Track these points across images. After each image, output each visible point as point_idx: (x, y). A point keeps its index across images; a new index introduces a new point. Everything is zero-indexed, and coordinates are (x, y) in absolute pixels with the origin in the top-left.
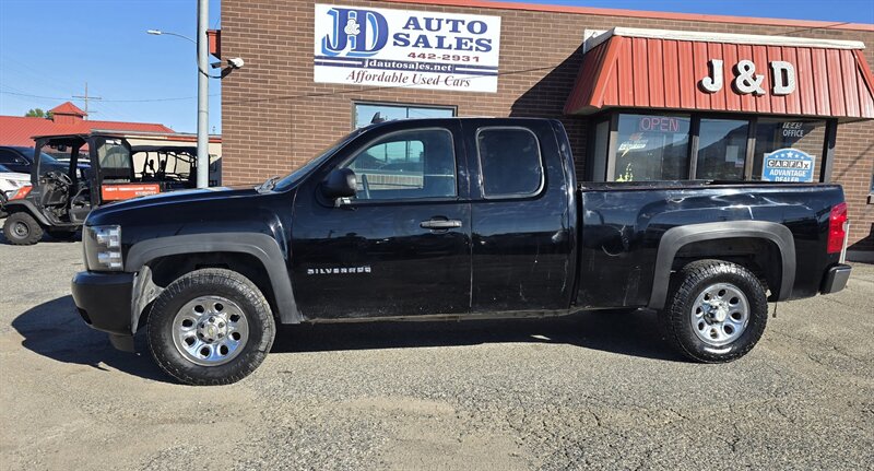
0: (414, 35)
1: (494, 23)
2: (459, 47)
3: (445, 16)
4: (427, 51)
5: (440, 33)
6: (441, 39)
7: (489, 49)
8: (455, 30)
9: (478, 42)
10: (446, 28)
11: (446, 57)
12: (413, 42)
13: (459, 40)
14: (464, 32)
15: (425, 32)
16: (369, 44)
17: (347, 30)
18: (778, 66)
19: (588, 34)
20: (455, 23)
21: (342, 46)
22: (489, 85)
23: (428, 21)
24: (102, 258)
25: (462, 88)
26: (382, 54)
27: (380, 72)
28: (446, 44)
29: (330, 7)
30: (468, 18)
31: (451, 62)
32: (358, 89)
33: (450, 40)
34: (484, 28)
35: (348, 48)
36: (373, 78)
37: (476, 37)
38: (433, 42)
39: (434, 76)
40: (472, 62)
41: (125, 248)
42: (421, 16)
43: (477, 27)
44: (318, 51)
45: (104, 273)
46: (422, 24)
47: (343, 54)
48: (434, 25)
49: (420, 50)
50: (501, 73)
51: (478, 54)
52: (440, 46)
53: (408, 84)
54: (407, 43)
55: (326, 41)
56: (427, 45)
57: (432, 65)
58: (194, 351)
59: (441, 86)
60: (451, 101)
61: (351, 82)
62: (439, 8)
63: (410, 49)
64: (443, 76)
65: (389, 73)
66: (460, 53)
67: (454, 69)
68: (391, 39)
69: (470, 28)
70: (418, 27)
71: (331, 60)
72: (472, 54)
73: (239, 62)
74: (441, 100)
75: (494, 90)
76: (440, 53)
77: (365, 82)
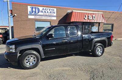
1: (55, 9)
3: (48, 8)
6: (48, 12)
7: (55, 13)
8: (50, 10)
9: (53, 12)
10: (48, 10)
11: (49, 14)
12: (43, 12)
15: (45, 11)
16: (37, 12)
17: (33, 10)
18: (93, 16)
19: (68, 11)
20: (50, 9)
21: (33, 12)
22: (55, 18)
23: (46, 9)
24: (11, 50)
25: (51, 19)
26: (39, 14)
27: (39, 16)
29: (30, 6)
32: (35, 19)
33: (49, 12)
34: (54, 10)
35: (34, 13)
36: (38, 17)
38: (47, 12)
40: (53, 15)
41: (16, 48)
42: (44, 8)
43: (53, 10)
44: (29, 13)
45: (12, 53)
46: (45, 9)
47: (33, 14)
48: (47, 9)
49: (45, 13)
50: (57, 17)
52: (48, 13)
53: (43, 18)
55: (30, 12)
58: (28, 64)
59: (48, 19)
61: (34, 18)
62: (47, 7)
63: (43, 13)
64: (48, 17)
67: (50, 16)
68: (40, 12)
69: (52, 10)
70: (44, 10)
71: (31, 15)
72: (52, 14)
73: (16, 15)
74: (48, 21)
75: (56, 19)
76: (48, 14)
77: (36, 18)
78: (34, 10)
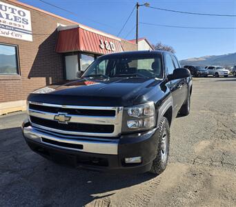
1: (28, 13)
2: (15, 20)
4: (2, 19)
5: (6, 12)
6: (7, 15)
7: (27, 23)
8: (13, 12)
10: (9, 11)
11: (11, 23)
13: (16, 17)
14: (17, 15)
18: (111, 43)
20: (13, 9)
22: (29, 38)
28: (10, 18)
30: (18, 9)
31: (13, 26)
34: (24, 15)
37: (22, 18)
39: (7, 31)
40: (22, 28)
43: (22, 13)
48: (3, 8)
50: (33, 34)
51: (23, 24)
52: (7, 18)
56: (1, 17)
57: (5, 26)
59: (10, 36)
64: (11, 32)
67: (14, 29)
69: (19, 12)
72: (21, 24)
74: (11, 42)
75: (31, 40)
76: (8, 21)
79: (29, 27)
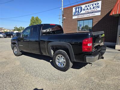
0: (86, 8)
2: (93, 8)
3: (91, 4)
4: (88, 10)
5: (90, 7)
6: (90, 8)
7: (99, 7)
8: (93, 5)
9: (97, 7)
13: (93, 7)
14: (94, 5)
16: (79, 12)
20: (93, 4)
21: (76, 13)
22: (99, 14)
25: (94, 15)
26: (81, 13)
28: (91, 9)
30: (95, 3)
31: (92, 11)
32: (78, 19)
33: (92, 7)
34: (98, 4)
35: (77, 13)
36: (80, 17)
37: (96, 6)
38: (89, 9)
40: (96, 10)
42: (87, 5)
44: (73, 14)
46: (87, 6)
47: (76, 14)
48: (89, 6)
50: (101, 11)
52: (90, 9)
53: (85, 17)
54: (85, 10)
55: (74, 12)
56: (88, 9)
59: (90, 16)
60: (92, 18)
63: (85, 11)
64: (91, 14)
65: (82, 15)
66: (94, 9)
67: (92, 12)
69: (96, 5)
70: (87, 7)
71: (75, 15)
77: (79, 17)
78: (77, 10)
79: (100, 9)
